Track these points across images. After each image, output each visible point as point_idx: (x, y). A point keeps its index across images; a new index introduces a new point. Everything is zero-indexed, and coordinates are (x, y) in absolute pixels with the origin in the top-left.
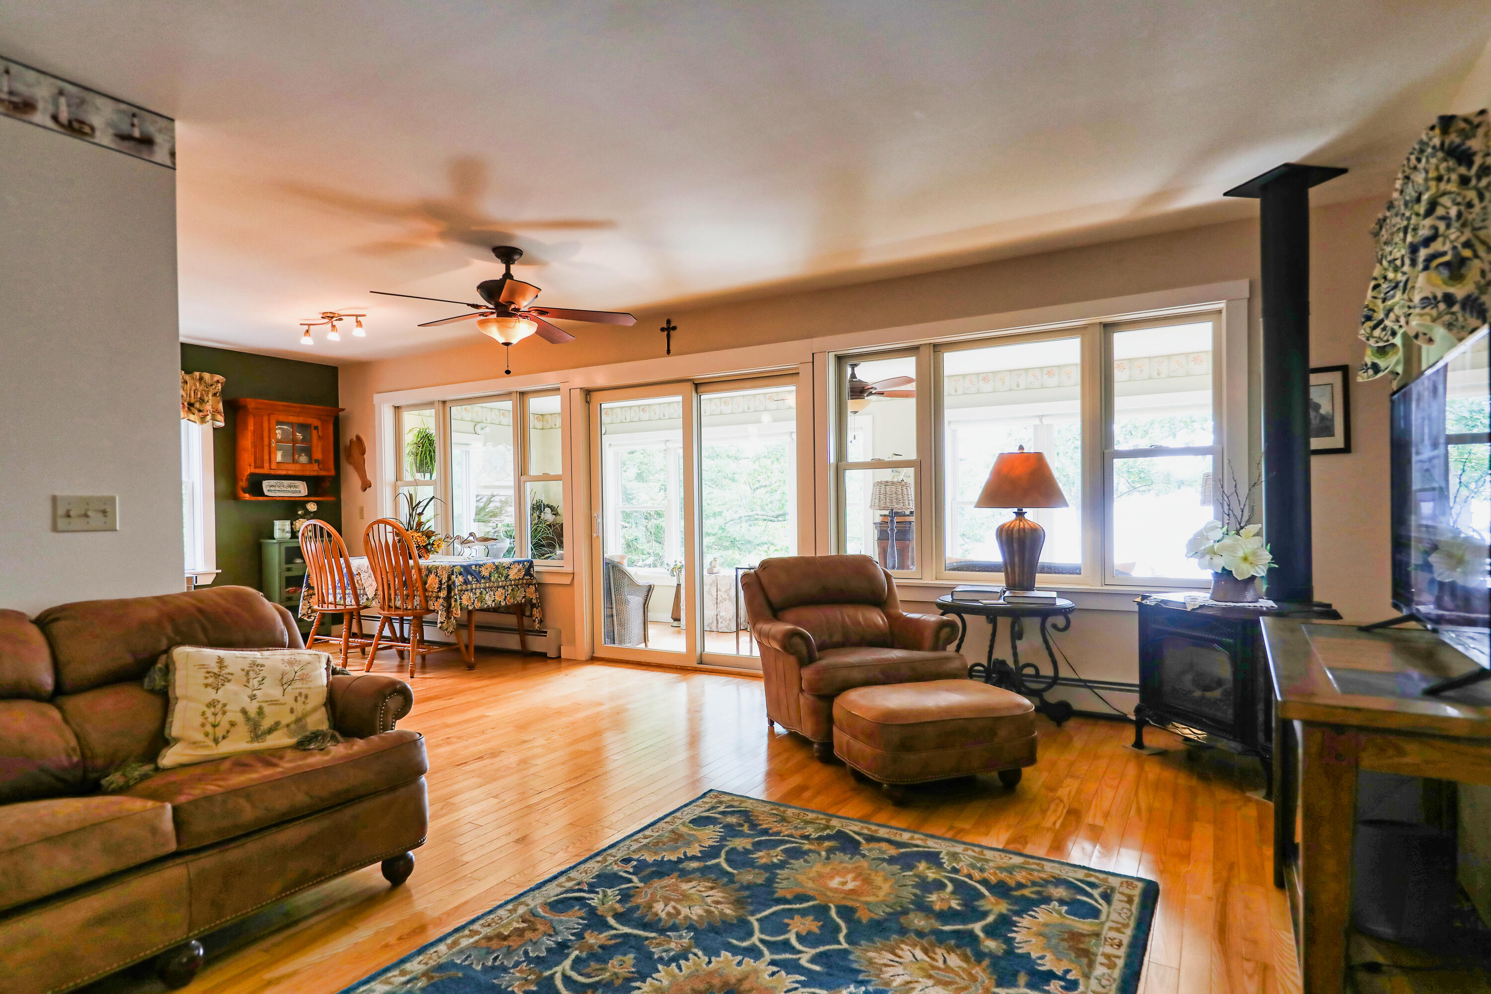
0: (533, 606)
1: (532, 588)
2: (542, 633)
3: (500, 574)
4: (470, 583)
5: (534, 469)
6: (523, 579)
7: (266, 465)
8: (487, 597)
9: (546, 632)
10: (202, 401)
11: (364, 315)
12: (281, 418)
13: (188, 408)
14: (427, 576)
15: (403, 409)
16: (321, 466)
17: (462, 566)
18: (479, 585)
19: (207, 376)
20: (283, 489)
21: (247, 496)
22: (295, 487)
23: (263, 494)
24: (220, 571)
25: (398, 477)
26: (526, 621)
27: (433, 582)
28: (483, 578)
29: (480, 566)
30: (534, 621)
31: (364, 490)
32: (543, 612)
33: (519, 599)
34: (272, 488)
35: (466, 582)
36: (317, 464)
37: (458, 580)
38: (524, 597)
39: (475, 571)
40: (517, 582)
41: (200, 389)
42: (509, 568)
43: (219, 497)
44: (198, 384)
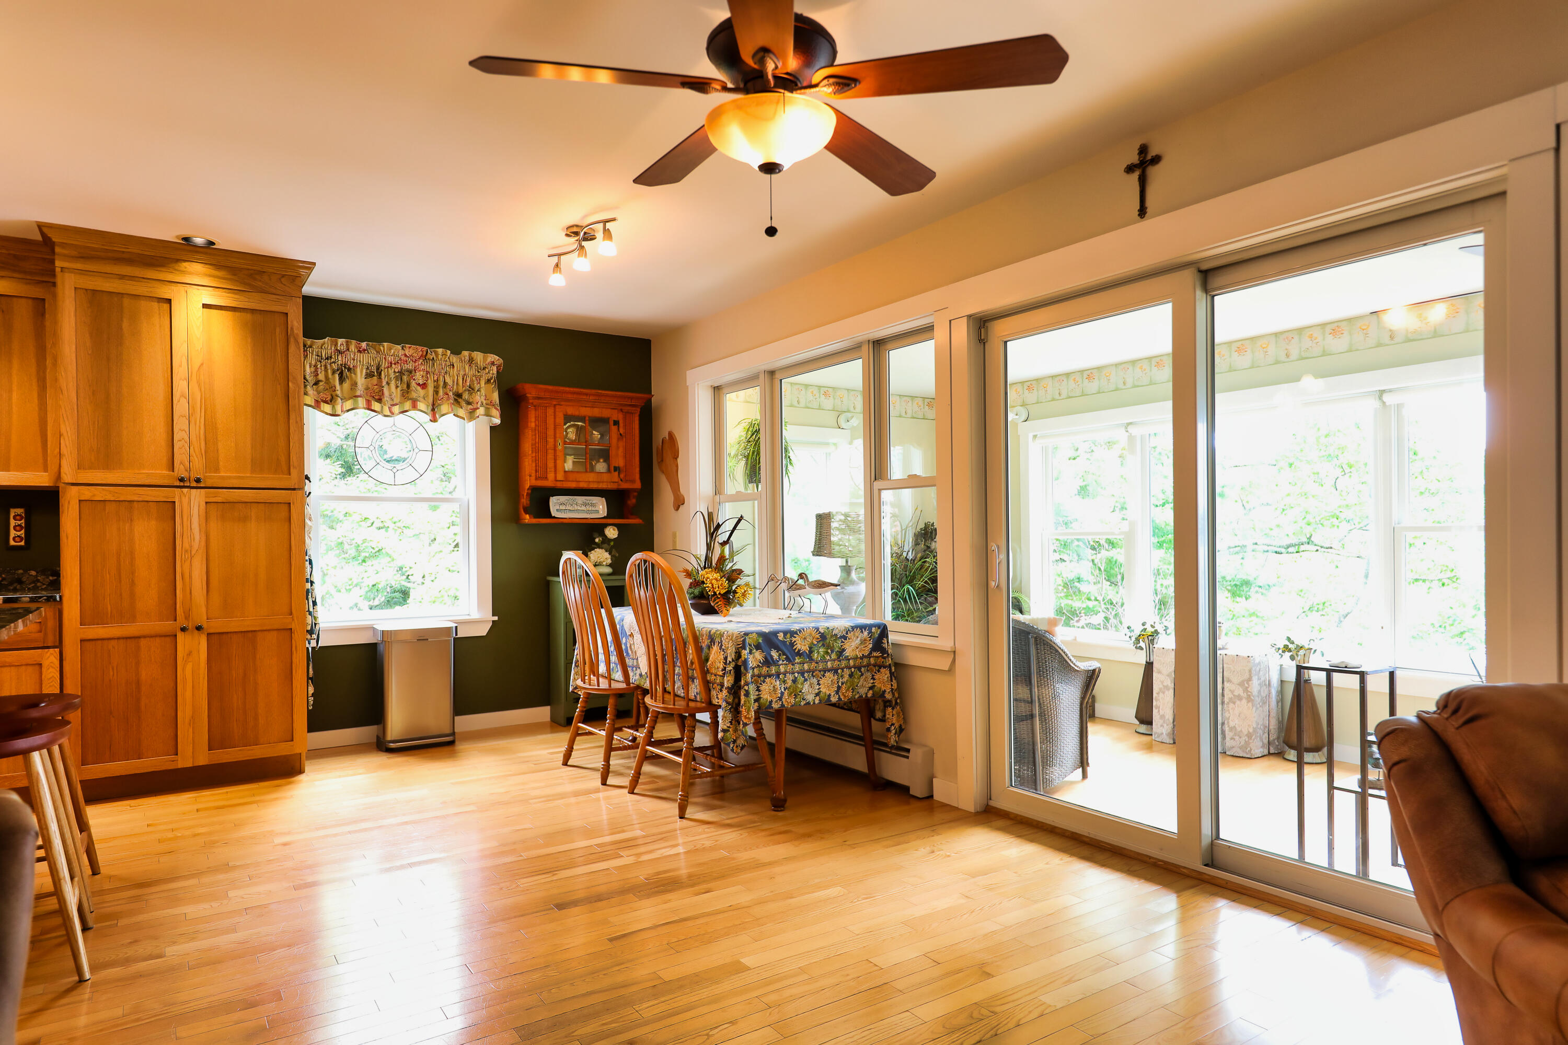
0: (887, 703)
1: (884, 675)
2: (901, 751)
3: (828, 647)
4: (775, 663)
5: (897, 471)
6: (869, 656)
7: (551, 476)
8: (806, 688)
9: (908, 751)
10: (471, 389)
11: (614, 220)
12: (571, 411)
13: (455, 400)
14: (709, 647)
15: (725, 391)
16: (622, 476)
17: (761, 634)
18: (790, 667)
19: (478, 356)
20: (576, 507)
21: (527, 518)
22: (593, 505)
23: (548, 514)
24: (496, 618)
25: (718, 489)
26: (876, 726)
27: (716, 658)
28: (799, 654)
29: (793, 633)
30: (888, 730)
31: (677, 508)
32: (904, 715)
33: (863, 691)
34: (563, 507)
35: (768, 662)
36: (616, 473)
37: (754, 659)
38: (871, 688)
39: (784, 642)
40: (859, 661)
41: (471, 373)
42: (845, 638)
43: (496, 519)
44: (467, 367)
